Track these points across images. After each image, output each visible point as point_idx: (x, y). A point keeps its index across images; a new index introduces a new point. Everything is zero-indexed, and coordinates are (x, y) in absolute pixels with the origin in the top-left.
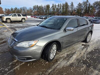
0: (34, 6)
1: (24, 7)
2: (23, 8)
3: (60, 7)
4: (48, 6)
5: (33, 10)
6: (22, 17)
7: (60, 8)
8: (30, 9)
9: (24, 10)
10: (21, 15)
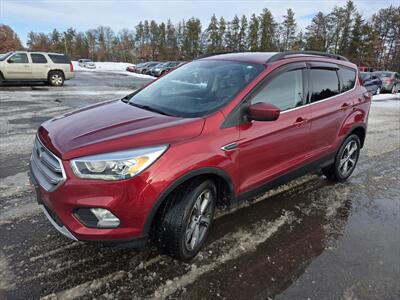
0: (140, 26)
1: (102, 29)
2: (96, 31)
3: (243, 29)
4: (194, 27)
5: (137, 39)
6: (51, 65)
7: (242, 33)
8: (126, 38)
9: (101, 38)
10: (48, 58)
